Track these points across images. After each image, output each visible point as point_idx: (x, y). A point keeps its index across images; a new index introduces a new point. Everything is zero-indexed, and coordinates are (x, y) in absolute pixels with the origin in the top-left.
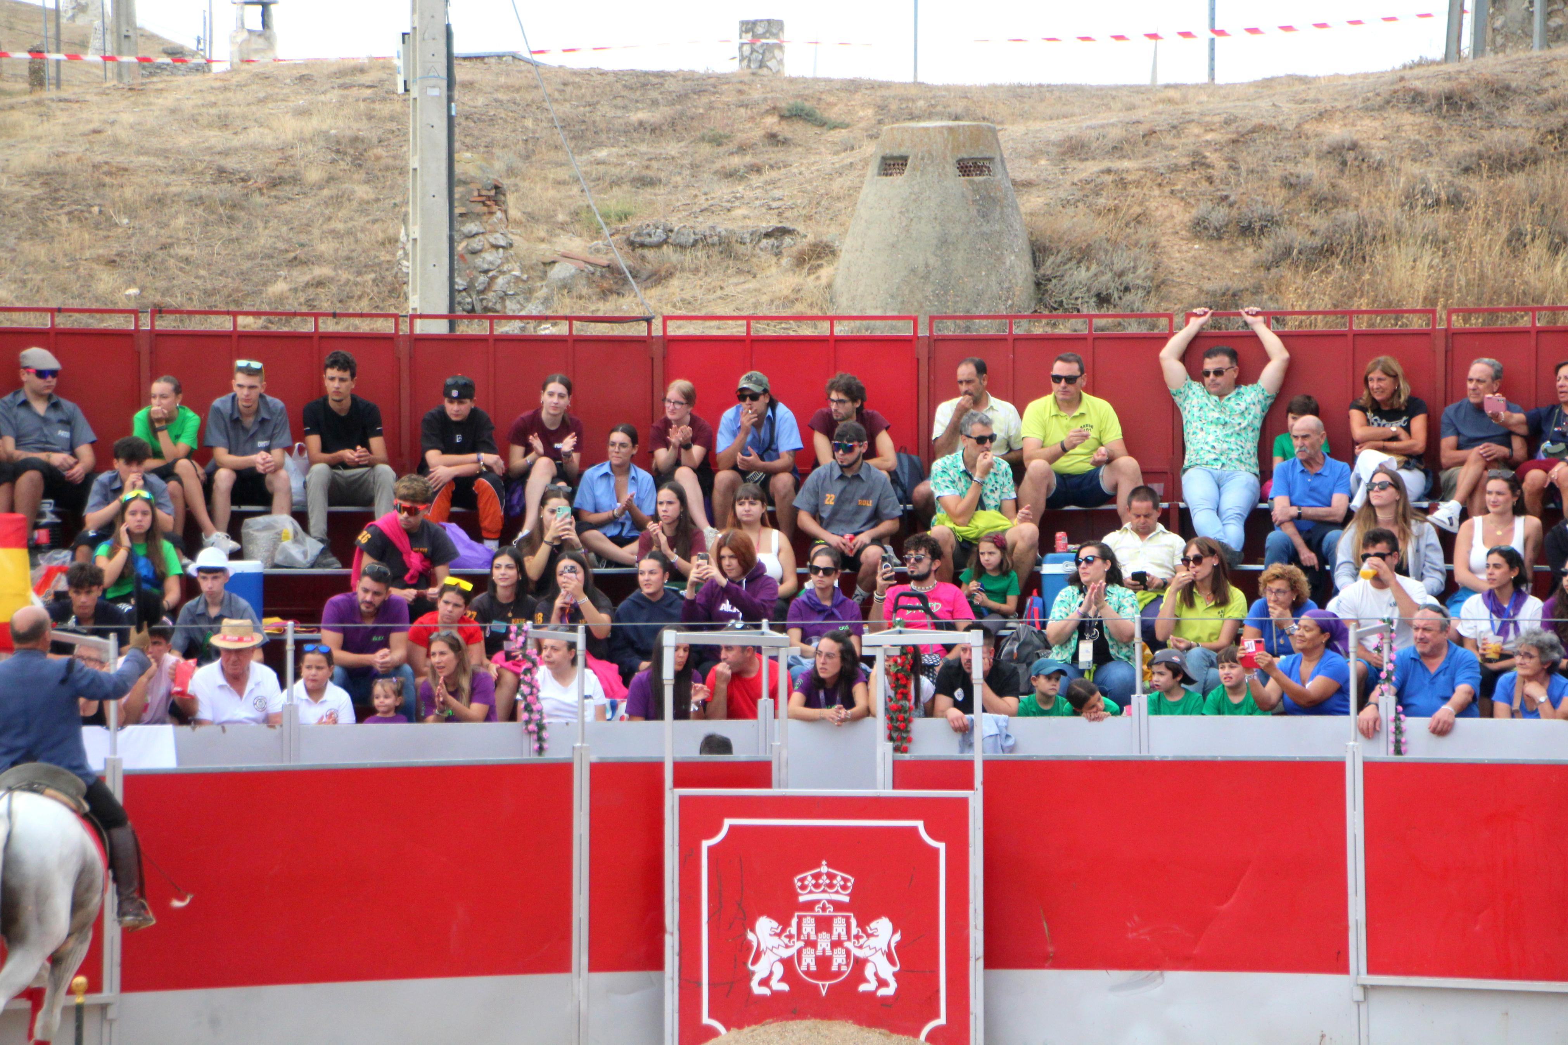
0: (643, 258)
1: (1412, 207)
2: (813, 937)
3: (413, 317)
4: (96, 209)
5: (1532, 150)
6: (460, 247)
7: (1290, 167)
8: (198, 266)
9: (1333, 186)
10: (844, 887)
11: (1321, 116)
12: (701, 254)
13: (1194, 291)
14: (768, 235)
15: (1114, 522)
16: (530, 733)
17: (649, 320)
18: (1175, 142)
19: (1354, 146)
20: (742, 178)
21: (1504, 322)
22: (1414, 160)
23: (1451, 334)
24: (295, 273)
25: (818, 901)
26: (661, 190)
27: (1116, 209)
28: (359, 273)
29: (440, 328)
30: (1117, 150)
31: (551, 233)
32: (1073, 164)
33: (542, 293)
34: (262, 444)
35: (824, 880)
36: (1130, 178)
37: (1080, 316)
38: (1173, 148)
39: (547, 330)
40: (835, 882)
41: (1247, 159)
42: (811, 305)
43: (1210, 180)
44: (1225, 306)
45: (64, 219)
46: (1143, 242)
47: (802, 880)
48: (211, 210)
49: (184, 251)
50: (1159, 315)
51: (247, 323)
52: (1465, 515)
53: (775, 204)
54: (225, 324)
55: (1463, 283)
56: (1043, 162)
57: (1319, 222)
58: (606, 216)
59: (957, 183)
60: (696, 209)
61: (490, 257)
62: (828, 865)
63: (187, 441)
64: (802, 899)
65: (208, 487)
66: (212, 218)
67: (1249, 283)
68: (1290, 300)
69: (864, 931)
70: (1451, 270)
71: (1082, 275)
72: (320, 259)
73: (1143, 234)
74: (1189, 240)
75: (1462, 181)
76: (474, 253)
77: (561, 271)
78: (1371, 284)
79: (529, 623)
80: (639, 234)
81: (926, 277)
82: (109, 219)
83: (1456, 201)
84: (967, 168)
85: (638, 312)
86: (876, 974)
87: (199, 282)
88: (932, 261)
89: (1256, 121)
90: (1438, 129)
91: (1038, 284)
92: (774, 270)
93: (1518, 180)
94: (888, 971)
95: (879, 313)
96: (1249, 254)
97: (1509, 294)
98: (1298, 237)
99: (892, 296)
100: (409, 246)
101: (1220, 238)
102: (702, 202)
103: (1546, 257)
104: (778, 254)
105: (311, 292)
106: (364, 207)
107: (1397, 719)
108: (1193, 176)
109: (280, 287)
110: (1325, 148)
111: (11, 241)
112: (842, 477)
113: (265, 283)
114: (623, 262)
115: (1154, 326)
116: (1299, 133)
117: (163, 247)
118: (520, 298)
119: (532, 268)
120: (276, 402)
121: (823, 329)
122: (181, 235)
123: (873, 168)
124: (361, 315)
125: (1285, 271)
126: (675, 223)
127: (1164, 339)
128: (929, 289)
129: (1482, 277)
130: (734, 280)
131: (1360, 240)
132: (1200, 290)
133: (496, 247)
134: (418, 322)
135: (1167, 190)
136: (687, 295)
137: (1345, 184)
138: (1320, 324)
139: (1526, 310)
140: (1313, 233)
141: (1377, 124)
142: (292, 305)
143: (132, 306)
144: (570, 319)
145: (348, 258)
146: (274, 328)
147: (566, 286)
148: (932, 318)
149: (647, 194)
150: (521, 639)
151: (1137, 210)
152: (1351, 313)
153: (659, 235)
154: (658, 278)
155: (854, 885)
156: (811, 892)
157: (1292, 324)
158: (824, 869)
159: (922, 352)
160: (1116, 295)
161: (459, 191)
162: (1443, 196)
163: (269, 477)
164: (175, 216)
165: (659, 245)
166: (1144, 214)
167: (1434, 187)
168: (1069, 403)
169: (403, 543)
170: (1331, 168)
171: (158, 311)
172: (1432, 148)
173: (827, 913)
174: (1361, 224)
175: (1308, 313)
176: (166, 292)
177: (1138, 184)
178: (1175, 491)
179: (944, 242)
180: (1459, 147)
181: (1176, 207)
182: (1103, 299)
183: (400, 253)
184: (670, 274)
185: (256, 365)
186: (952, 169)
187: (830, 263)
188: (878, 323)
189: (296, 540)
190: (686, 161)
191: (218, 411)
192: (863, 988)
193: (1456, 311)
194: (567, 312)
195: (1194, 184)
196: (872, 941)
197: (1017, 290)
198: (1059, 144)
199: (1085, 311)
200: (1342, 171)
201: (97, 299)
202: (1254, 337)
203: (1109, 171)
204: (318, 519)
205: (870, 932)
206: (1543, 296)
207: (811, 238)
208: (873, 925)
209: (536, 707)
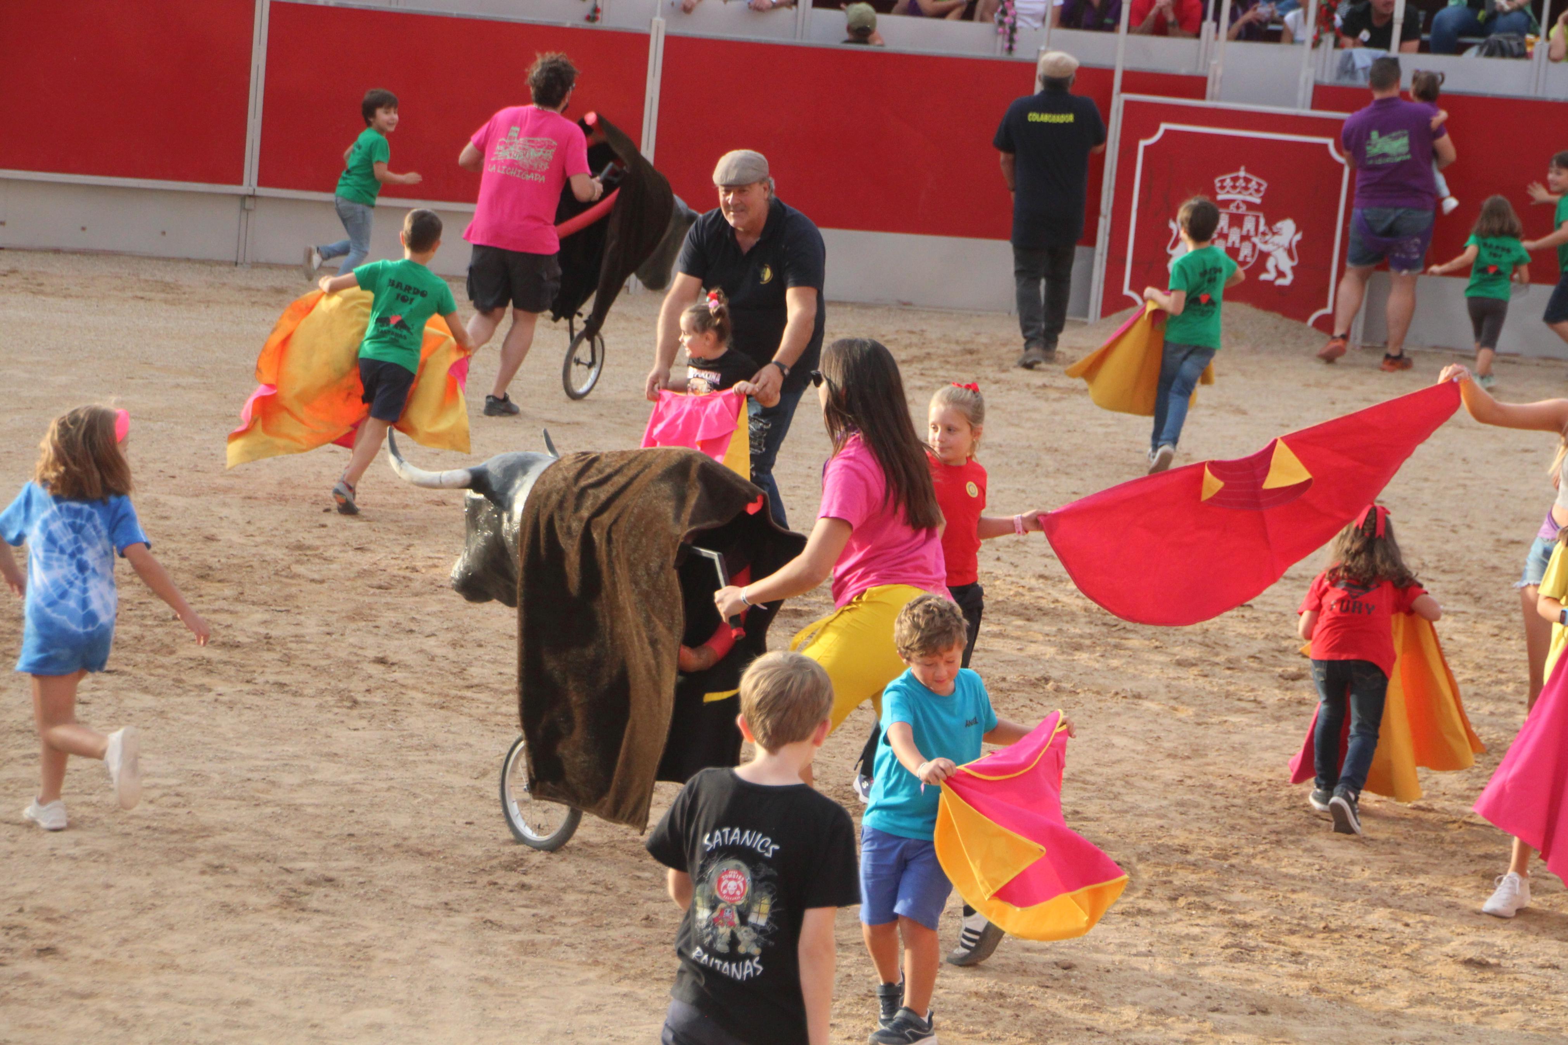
2: (1225, 231)
10: (1258, 191)
25: (1233, 201)
35: (1241, 183)
40: (1250, 185)
47: (1222, 181)
62: (1247, 171)
64: (1220, 197)
69: (1271, 229)
86: (1276, 267)
94: (1286, 264)
155: (1267, 190)
156: (1228, 192)
158: (1242, 173)
173: (1240, 211)
192: (1264, 277)
196: (1276, 239)
205: (1275, 230)
208: (1279, 225)
209: (1010, 12)
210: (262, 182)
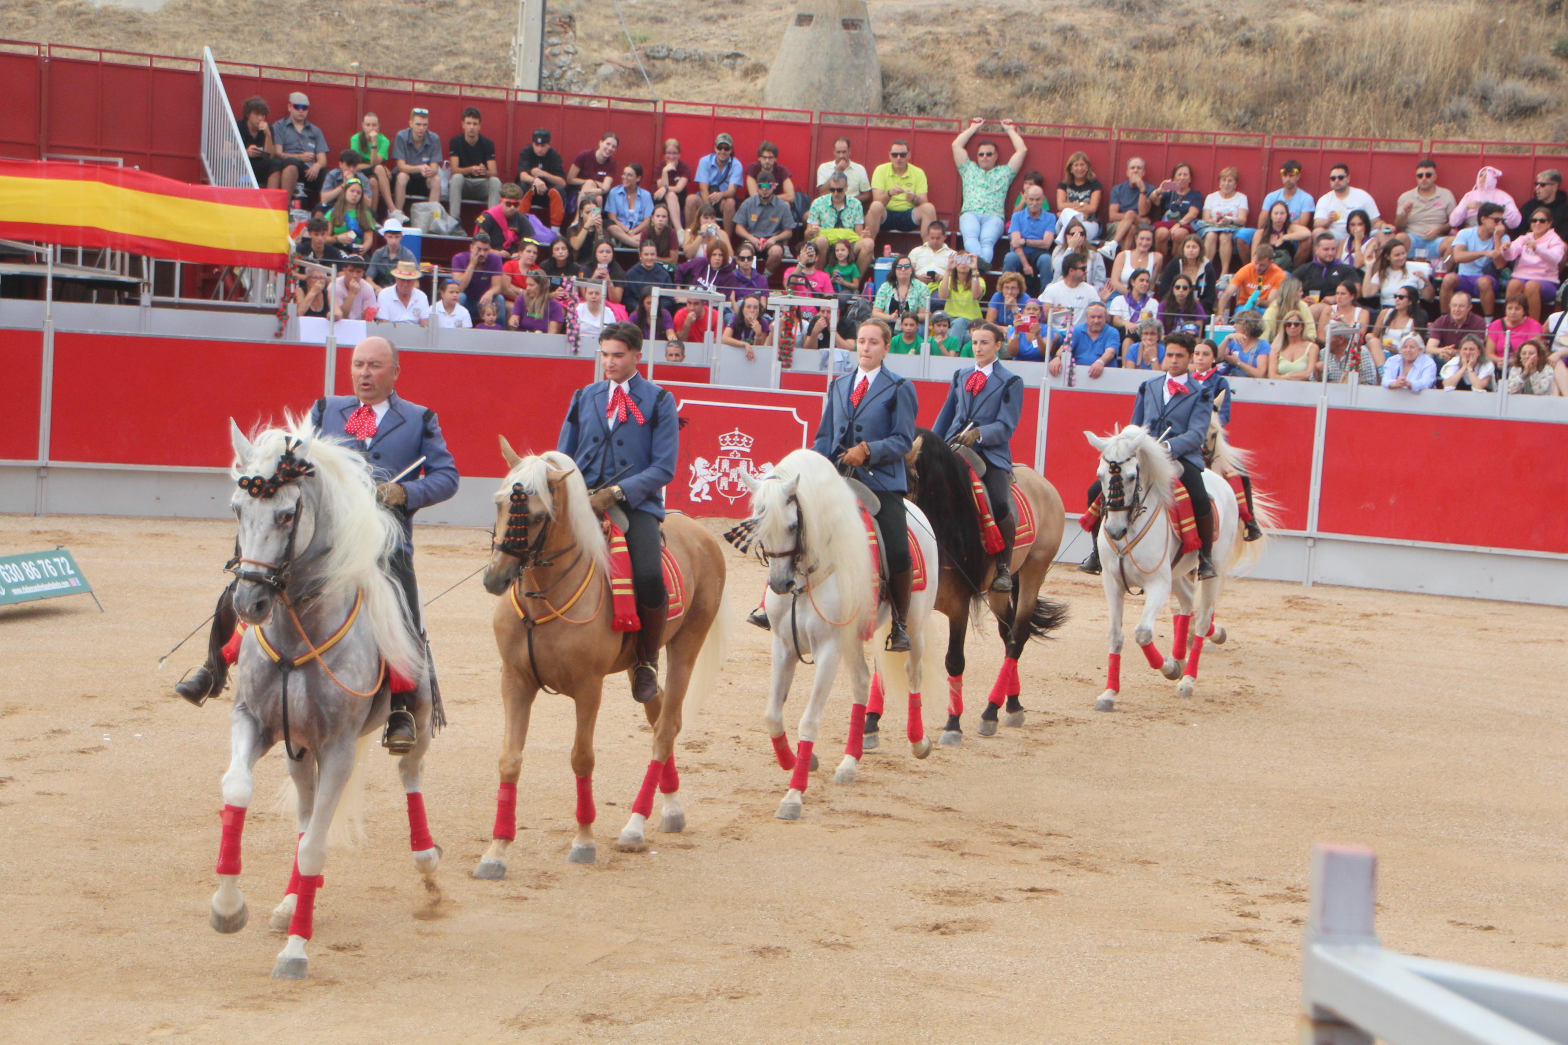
0: (654, 66)
1: (1103, 67)
2: (727, 471)
3: (517, 90)
4: (336, 14)
5: (1173, 38)
6: (547, 51)
7: (1035, 38)
8: (393, 52)
9: (1059, 51)
10: (747, 444)
11: (1055, 9)
12: (688, 65)
13: (974, 108)
14: (728, 57)
15: (918, 241)
16: (570, 341)
17: (655, 102)
18: (970, 18)
19: (1072, 28)
20: (715, 22)
21: (1150, 138)
22: (1106, 39)
23: (1120, 143)
24: (450, 60)
25: (731, 451)
26: (666, 26)
27: (933, 56)
28: (487, 63)
29: (532, 98)
30: (936, 21)
31: (601, 47)
32: (910, 27)
33: (593, 82)
34: (425, 159)
35: (736, 439)
36: (942, 38)
37: (907, 117)
38: (968, 22)
39: (595, 104)
40: (742, 440)
41: (1010, 32)
42: (751, 101)
43: (988, 42)
44: (992, 118)
45: (318, 18)
46: (947, 76)
47: (724, 438)
48: (403, 19)
49: (386, 42)
50: (953, 121)
51: (420, 87)
52: (1119, 250)
53: (733, 39)
54: (407, 87)
55: (1128, 113)
56: (892, 25)
57: (1049, 72)
58: (634, 39)
59: (842, 34)
60: (687, 38)
61: (564, 59)
63: (382, 154)
64: (722, 448)
65: (393, 183)
66: (404, 23)
67: (1007, 105)
68: (1029, 117)
69: (757, 469)
70: (1122, 106)
71: (910, 94)
72: (464, 53)
73: (947, 72)
74: (973, 77)
75: (1132, 53)
76: (555, 55)
77: (605, 70)
78: (1077, 111)
79: (574, 277)
80: (652, 51)
81: (819, 89)
82: (344, 20)
83: (1128, 65)
84: (848, 25)
85: (649, 97)
87: (393, 62)
88: (823, 79)
89: (1017, 9)
90: (1121, 22)
91: (884, 98)
92: (730, 78)
93: (1163, 56)
95: (790, 108)
96: (1008, 88)
97: (1153, 122)
98: (1036, 80)
99: (799, 99)
100: (517, 49)
101: (992, 78)
102: (691, 34)
103: (1175, 103)
104: (733, 68)
105: (458, 72)
106: (492, 23)
107: (1071, 366)
108: (979, 39)
109: (440, 68)
110: (1056, 28)
111: (287, 29)
112: (761, 205)
113: (432, 65)
114: (642, 67)
115: (950, 127)
116: (1041, 18)
117: (374, 39)
118: (580, 85)
119: (588, 67)
120: (435, 135)
121: (757, 115)
122: (385, 32)
123: (793, 20)
124: (487, 87)
125: (1027, 100)
126: (674, 45)
127: (955, 135)
128: (820, 96)
129: (1139, 111)
130: (706, 82)
131: (1071, 85)
132: (978, 108)
133: (568, 53)
134: (520, 94)
135: (963, 46)
136: (678, 89)
137: (1066, 50)
138: (1045, 132)
139: (1163, 132)
140: (1045, 78)
141: (1086, 16)
142: (446, 79)
143: (354, 72)
144: (609, 98)
145: (481, 53)
146: (435, 92)
147: (607, 79)
148: (821, 113)
149: (658, 27)
150: (569, 286)
151: (944, 57)
152: (1064, 127)
153: (664, 53)
154: (661, 78)
155: (753, 443)
156: (728, 445)
157: (1029, 131)
158: (737, 432)
159: (815, 134)
160: (929, 107)
161: (548, 18)
162: (1122, 62)
163: (429, 180)
164: (382, 21)
165: (663, 59)
166: (949, 60)
167: (1116, 56)
168: (900, 170)
169: (503, 224)
170: (1059, 40)
171: (369, 76)
172: (1117, 33)
173: (737, 458)
174: (1073, 76)
175: (1039, 125)
176: (375, 66)
177: (946, 42)
178: (955, 225)
179: (831, 69)
180: (1132, 33)
181: (967, 57)
182: (921, 109)
183: (511, 52)
184: (669, 76)
185: (426, 111)
186: (838, 25)
187: (764, 76)
188: (790, 114)
189: (442, 218)
190: (683, 10)
191: (400, 137)
193: (1124, 130)
194: (607, 94)
195: (979, 44)
197: (872, 101)
198: (903, 15)
199: (910, 115)
200: (1064, 43)
201: (335, 67)
202: (1007, 138)
203: (930, 33)
204: (455, 207)
205: (760, 470)
206: (1173, 125)
207: (753, 60)
208: (763, 466)
209: (576, 326)
210: (52, 457)
